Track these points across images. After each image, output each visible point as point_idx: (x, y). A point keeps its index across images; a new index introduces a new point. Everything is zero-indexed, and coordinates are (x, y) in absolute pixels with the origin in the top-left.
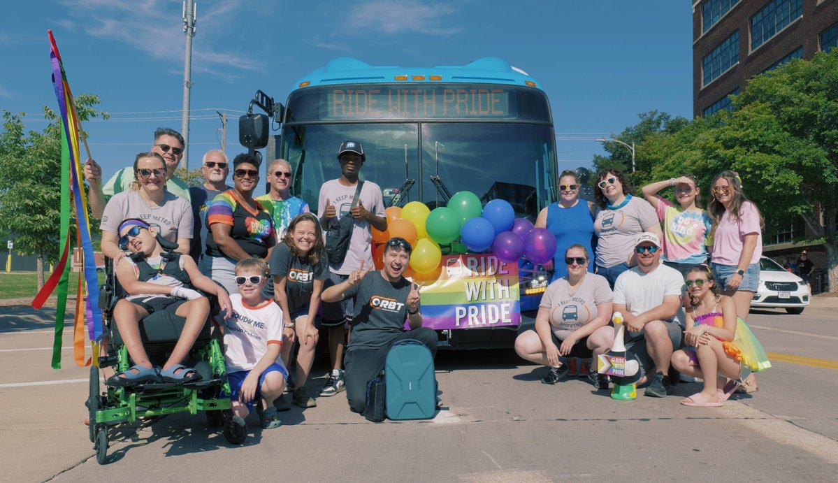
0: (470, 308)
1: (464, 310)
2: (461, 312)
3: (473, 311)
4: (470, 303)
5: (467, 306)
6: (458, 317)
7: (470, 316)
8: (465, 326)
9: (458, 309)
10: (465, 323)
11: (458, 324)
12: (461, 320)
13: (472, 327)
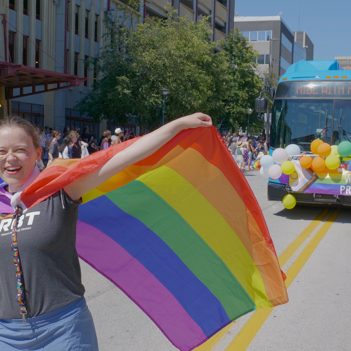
0: (347, 186)
1: (344, 187)
2: (343, 188)
3: (348, 188)
4: (347, 184)
5: (346, 186)
6: (341, 190)
7: (347, 190)
8: (344, 194)
9: (341, 187)
10: (345, 193)
11: (341, 193)
12: (343, 192)
13: (347, 195)
